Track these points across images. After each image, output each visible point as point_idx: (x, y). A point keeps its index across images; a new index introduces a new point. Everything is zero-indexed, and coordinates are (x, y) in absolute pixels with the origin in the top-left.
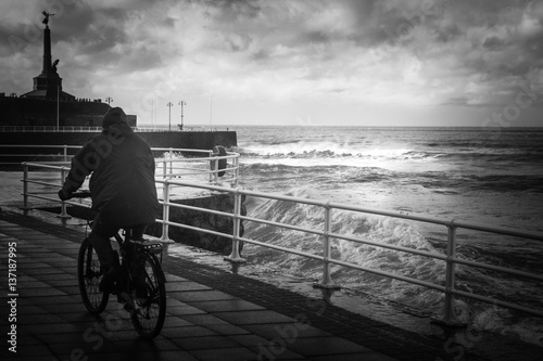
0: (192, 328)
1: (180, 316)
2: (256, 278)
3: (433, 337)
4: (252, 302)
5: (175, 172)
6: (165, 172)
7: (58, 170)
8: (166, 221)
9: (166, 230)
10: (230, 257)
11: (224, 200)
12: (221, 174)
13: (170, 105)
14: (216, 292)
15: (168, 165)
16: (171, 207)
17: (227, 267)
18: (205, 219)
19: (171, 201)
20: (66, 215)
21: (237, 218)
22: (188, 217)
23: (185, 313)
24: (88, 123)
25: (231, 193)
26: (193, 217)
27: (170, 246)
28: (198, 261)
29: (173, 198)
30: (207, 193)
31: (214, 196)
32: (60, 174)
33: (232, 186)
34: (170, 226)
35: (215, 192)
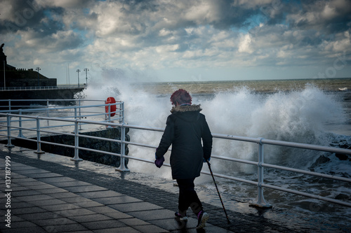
0: (95, 216)
1: (86, 208)
2: (136, 181)
3: (251, 215)
4: (134, 197)
5: (82, 114)
6: (76, 114)
7: (4, 116)
8: (77, 147)
9: (77, 152)
10: (119, 168)
11: (115, 132)
12: (112, 115)
13: (78, 71)
14: (110, 191)
15: (78, 110)
16: (79, 137)
17: (117, 175)
18: (103, 145)
19: (80, 133)
20: (11, 145)
21: (123, 143)
22: (92, 144)
23: (90, 206)
24: (25, 84)
25: (120, 127)
26: (95, 143)
27: (80, 163)
28: (99, 172)
29: (82, 132)
30: (104, 128)
31: (108, 130)
32: (6, 118)
33: (120, 122)
34: (80, 150)
35: (109, 127)
